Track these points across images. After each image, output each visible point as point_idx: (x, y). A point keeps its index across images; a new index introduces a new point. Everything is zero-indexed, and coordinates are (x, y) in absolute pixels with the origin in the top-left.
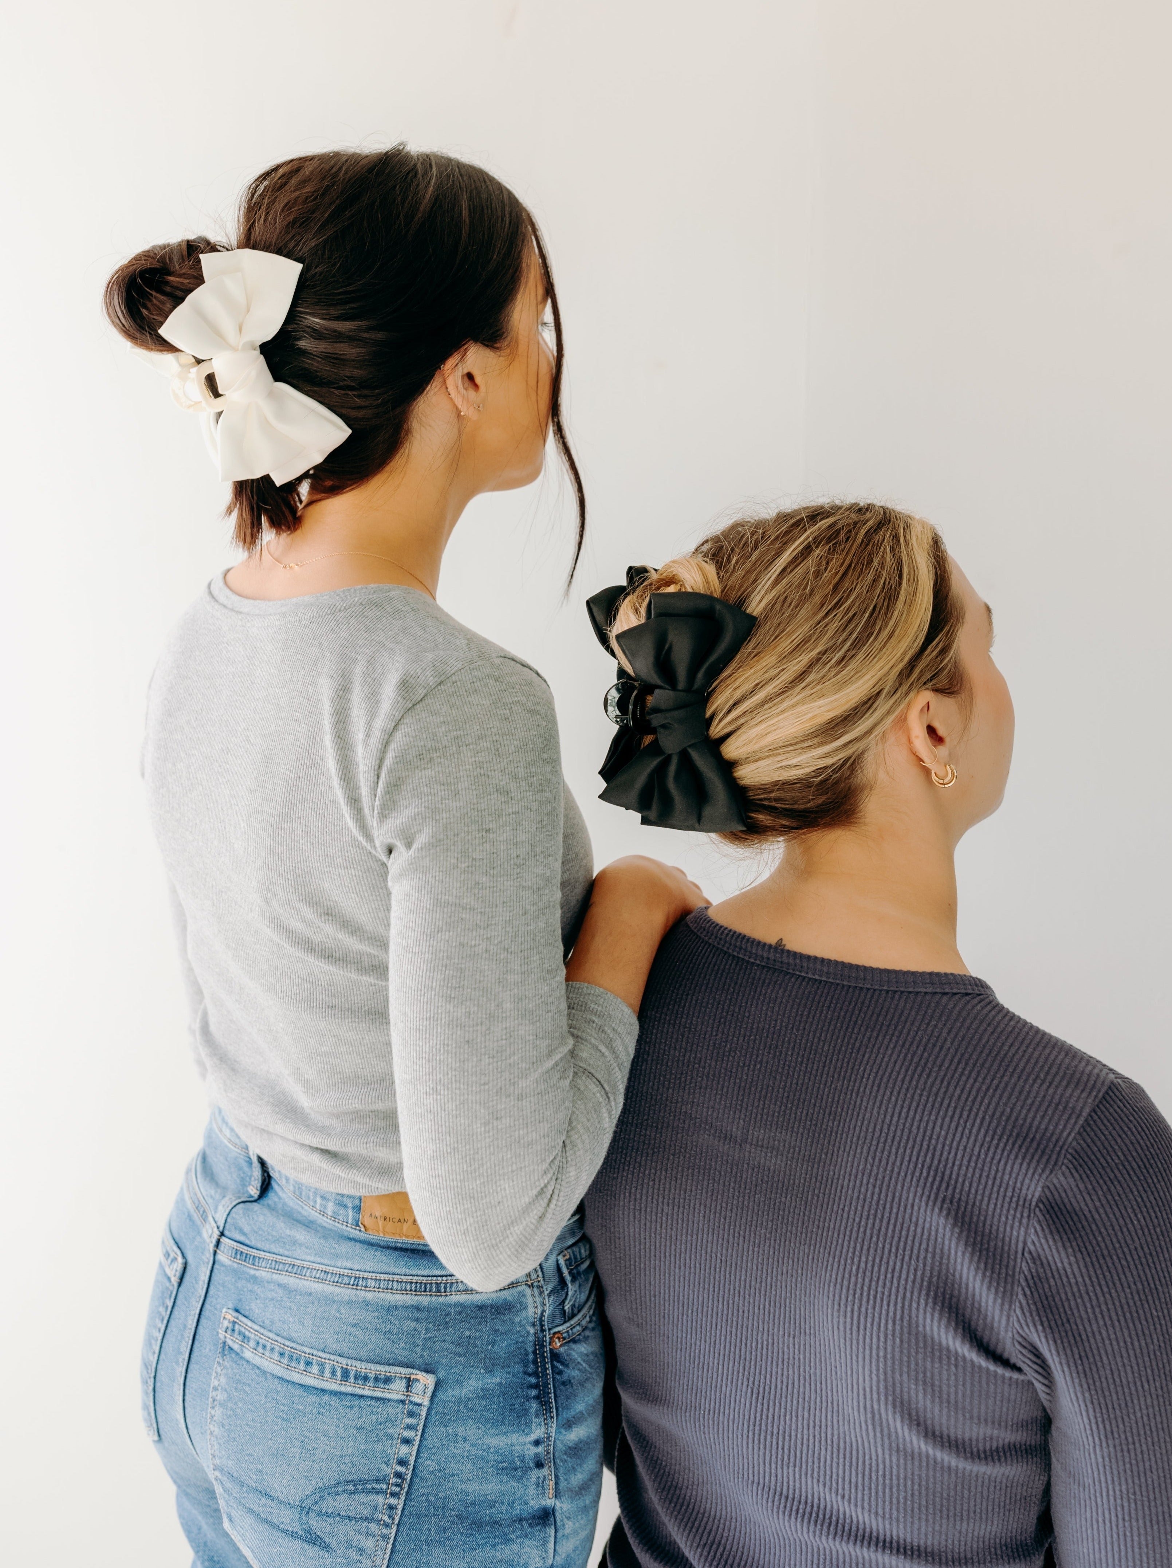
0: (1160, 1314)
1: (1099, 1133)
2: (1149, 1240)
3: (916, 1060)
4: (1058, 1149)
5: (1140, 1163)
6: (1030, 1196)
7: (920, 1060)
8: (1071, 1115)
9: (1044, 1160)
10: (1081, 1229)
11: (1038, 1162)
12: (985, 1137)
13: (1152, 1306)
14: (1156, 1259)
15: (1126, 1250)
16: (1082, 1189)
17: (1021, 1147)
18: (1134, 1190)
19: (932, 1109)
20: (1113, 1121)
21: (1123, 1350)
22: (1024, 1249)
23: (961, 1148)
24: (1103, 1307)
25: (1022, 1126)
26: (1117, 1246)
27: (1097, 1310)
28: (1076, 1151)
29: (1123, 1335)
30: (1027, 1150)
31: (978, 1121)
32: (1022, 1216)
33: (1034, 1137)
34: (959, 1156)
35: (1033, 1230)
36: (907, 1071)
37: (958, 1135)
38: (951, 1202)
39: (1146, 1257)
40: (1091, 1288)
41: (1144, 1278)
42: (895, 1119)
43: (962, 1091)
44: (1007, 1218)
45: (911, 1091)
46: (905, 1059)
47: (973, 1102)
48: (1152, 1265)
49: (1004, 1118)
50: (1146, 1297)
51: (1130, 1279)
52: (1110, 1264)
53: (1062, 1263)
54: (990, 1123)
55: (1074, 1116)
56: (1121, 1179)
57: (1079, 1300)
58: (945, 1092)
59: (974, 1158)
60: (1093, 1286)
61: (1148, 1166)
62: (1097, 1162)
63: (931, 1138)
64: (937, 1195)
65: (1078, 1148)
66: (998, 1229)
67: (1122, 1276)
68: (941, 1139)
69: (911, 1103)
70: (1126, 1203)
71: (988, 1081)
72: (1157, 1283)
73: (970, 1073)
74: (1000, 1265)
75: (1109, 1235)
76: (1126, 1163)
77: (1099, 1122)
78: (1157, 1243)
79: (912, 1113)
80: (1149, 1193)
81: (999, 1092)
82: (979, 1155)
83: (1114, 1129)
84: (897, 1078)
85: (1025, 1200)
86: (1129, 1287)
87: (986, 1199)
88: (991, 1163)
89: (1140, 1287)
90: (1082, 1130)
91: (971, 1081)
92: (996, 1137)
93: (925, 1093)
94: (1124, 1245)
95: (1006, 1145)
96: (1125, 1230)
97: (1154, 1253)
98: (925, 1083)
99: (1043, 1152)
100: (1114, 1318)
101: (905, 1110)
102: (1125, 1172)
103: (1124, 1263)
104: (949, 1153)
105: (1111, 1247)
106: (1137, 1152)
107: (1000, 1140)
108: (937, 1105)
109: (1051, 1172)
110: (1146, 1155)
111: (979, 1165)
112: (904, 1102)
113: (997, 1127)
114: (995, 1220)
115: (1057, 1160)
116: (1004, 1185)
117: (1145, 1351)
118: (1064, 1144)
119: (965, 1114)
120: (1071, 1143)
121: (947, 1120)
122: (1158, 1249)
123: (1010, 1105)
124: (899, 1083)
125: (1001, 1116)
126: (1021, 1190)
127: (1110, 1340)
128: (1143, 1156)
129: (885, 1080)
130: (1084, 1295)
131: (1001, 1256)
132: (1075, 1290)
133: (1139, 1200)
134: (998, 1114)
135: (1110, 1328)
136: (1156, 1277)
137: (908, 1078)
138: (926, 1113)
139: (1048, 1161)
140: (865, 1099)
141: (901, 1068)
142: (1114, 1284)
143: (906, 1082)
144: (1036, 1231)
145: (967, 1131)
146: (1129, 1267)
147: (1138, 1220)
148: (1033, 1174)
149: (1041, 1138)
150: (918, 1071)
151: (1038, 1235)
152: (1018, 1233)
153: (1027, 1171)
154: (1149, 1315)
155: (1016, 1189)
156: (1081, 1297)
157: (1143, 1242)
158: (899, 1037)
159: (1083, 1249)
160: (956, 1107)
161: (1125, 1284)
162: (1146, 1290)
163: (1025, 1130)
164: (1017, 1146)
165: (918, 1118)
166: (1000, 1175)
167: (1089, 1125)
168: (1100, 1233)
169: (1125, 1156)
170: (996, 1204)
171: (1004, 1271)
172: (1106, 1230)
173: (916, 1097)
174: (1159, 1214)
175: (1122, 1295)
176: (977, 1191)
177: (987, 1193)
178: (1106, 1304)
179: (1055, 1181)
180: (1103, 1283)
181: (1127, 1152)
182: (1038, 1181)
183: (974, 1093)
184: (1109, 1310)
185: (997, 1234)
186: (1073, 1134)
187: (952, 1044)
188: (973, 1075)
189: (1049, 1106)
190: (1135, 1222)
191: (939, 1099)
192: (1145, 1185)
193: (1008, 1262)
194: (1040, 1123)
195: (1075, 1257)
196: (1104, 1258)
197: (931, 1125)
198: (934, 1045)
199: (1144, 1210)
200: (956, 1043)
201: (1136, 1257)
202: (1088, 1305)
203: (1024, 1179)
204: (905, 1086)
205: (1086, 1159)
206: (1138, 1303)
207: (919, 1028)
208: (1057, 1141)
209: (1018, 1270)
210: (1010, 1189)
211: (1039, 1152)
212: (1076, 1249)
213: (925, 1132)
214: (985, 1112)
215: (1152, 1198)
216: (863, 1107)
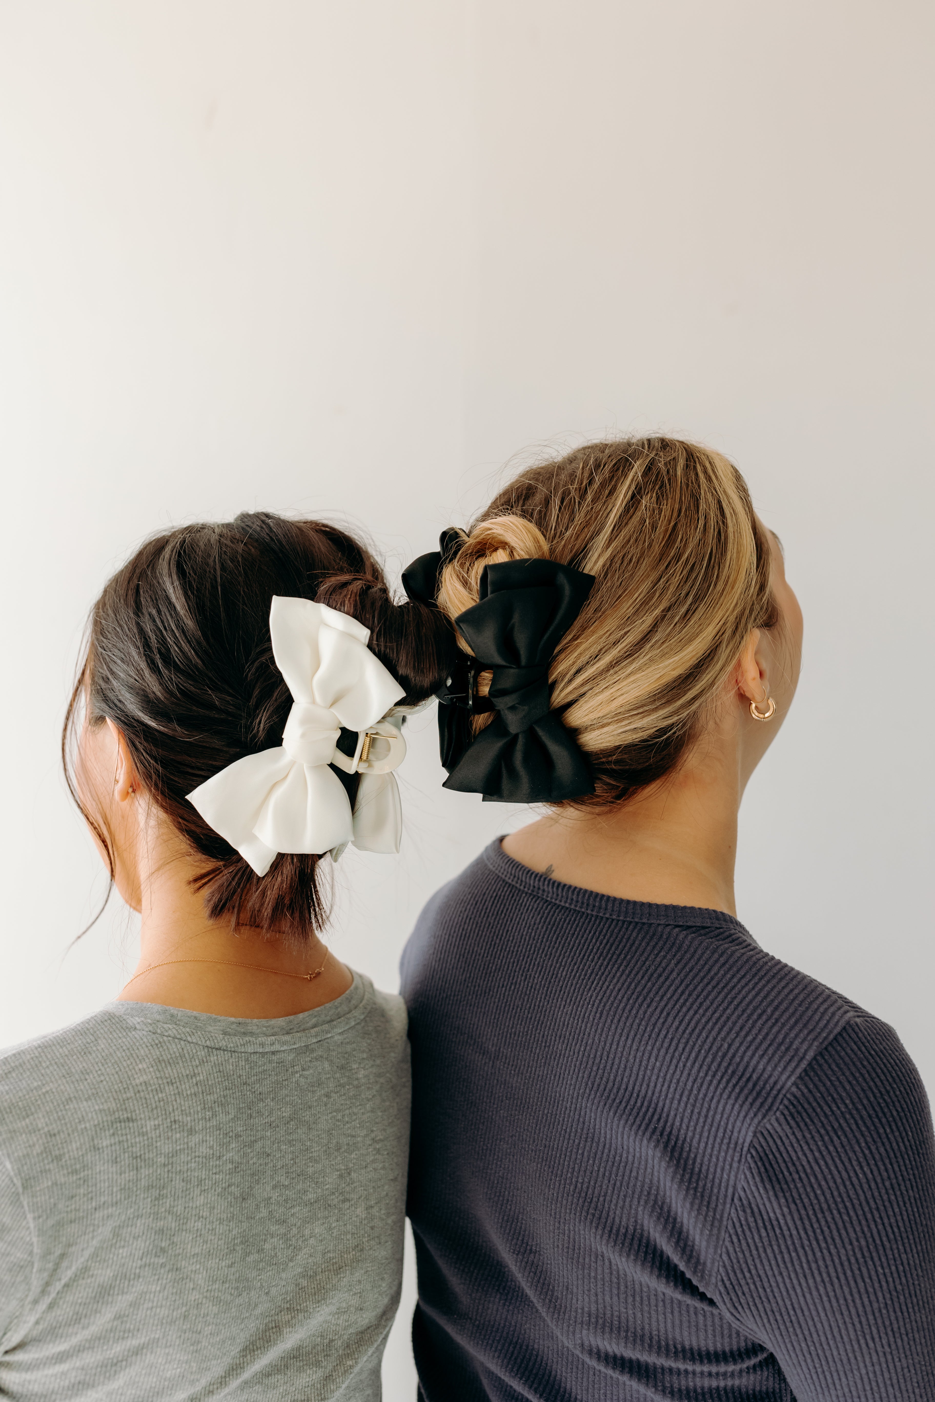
0: (887, 1271)
1: (824, 1078)
2: (876, 1194)
3: (639, 989)
4: (775, 1092)
5: (871, 1112)
6: (741, 1141)
7: (643, 990)
8: (793, 1057)
9: (758, 1103)
10: (798, 1181)
11: (752, 1104)
12: (699, 1072)
13: (878, 1263)
14: (884, 1215)
15: (848, 1204)
16: (800, 1137)
17: (735, 1086)
18: (862, 1141)
19: (649, 1039)
20: (842, 1066)
21: (844, 1308)
22: (734, 1195)
23: (674, 1081)
24: (821, 1263)
25: (738, 1064)
26: (839, 1200)
27: (814, 1266)
28: (795, 1097)
29: (843, 1292)
30: (742, 1090)
31: (693, 1055)
32: (732, 1159)
33: (751, 1077)
34: (672, 1089)
35: (743, 1177)
36: (629, 1000)
37: (672, 1067)
38: (661, 1134)
39: (872, 1213)
40: (806, 1242)
41: (868, 1235)
42: (614, 1047)
43: (681, 1022)
44: (718, 1159)
45: (630, 1020)
46: (628, 988)
47: (691, 1034)
48: (878, 1220)
49: (720, 1054)
50: (871, 1253)
51: (853, 1235)
52: (829, 1219)
53: (775, 1213)
54: (705, 1057)
55: (796, 1059)
56: (847, 1129)
57: (794, 1254)
58: (664, 1023)
59: (686, 1093)
60: (809, 1240)
61: (880, 1114)
62: (819, 1110)
63: (646, 1068)
64: (648, 1125)
65: (799, 1094)
66: (708, 1169)
67: (843, 1232)
68: (656, 1071)
69: (630, 1031)
70: (851, 1154)
71: (709, 1014)
72: (884, 1239)
73: (692, 1004)
74: (708, 1207)
75: (829, 1188)
76: (854, 1112)
77: (825, 1067)
78: (885, 1197)
79: (629, 1042)
80: (880, 1144)
81: (718, 1026)
82: (691, 1090)
83: (844, 1074)
84: (618, 1006)
85: (736, 1144)
86: (851, 1244)
87: (697, 1136)
88: (704, 1099)
89: (863, 1243)
90: (803, 1074)
91: (691, 1012)
92: (710, 1073)
93: (643, 1023)
94: (846, 1199)
95: (719, 1082)
96: (848, 1183)
97: (882, 1208)
98: (645, 1013)
99: (759, 1094)
100: (833, 1274)
101: (623, 1038)
102: (852, 1121)
103: (846, 1218)
104: (663, 1086)
105: (831, 1201)
106: (869, 1100)
107: (714, 1076)
108: (653, 1036)
109: (764, 1117)
110: (879, 1103)
111: (691, 1101)
112: (623, 1030)
113: (712, 1062)
114: (706, 1159)
115: (772, 1104)
116: (715, 1124)
117: (868, 1309)
118: (782, 1087)
119: (681, 1046)
120: (790, 1089)
121: (663, 1052)
122: (887, 1204)
123: (729, 1040)
124: (619, 1011)
125: (717, 1052)
126: (732, 1132)
127: (828, 1296)
128: (875, 1104)
129: (607, 1008)
130: (800, 1249)
131: (710, 1197)
132: (789, 1243)
133: (867, 1152)
134: (714, 1048)
135: (828, 1285)
136: (883, 1233)
137: (628, 1007)
138: (643, 1043)
139: (762, 1104)
140: (589, 1025)
141: (623, 997)
142: (833, 1240)
143: (627, 1011)
144: (746, 1177)
145: (681, 1064)
146: (851, 1223)
147: (864, 1174)
148: (745, 1117)
149: (759, 1079)
150: (640, 1001)
151: (748, 1182)
152: (729, 1176)
153: (739, 1113)
154: (873, 1273)
155: (728, 1131)
156: (796, 1250)
157: (869, 1196)
158: (626, 967)
159: (798, 1202)
160: (672, 1039)
161: (846, 1241)
162: (871, 1247)
163: (741, 1068)
164: (731, 1085)
165: (634, 1047)
166: (711, 1113)
167: (813, 1069)
168: (820, 1185)
169: (853, 1104)
170: (707, 1143)
171: (711, 1214)
172: (827, 1183)
173: (635, 1026)
174: (889, 1166)
175: (842, 1251)
176: (688, 1127)
177: (698, 1130)
178: (824, 1259)
179: (769, 1127)
180: (821, 1238)
181: (856, 1100)
182: (749, 1125)
183: (692, 1024)
184: (827, 1267)
185: (707, 1174)
186: (793, 1079)
187: (678, 975)
188: (695, 1007)
189: (770, 1045)
190: (861, 1176)
191: (656, 1030)
192: (875, 1136)
193: (717, 1206)
194: (758, 1062)
195: (789, 1208)
196: (823, 1212)
197: (647, 1055)
198: (660, 976)
199: (872, 1162)
200: (682, 975)
201: (860, 1212)
202: (804, 1260)
203: (735, 1121)
204: (625, 1015)
205: (806, 1106)
206: (861, 1260)
207: (647, 959)
208: (775, 1083)
209: (726, 1215)
210: (721, 1130)
211: (754, 1093)
212: (790, 1200)
213: (641, 1062)
214: (701, 1047)
215: (882, 1150)
216: (586, 1033)
